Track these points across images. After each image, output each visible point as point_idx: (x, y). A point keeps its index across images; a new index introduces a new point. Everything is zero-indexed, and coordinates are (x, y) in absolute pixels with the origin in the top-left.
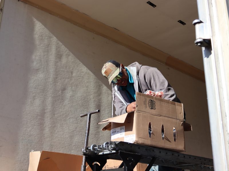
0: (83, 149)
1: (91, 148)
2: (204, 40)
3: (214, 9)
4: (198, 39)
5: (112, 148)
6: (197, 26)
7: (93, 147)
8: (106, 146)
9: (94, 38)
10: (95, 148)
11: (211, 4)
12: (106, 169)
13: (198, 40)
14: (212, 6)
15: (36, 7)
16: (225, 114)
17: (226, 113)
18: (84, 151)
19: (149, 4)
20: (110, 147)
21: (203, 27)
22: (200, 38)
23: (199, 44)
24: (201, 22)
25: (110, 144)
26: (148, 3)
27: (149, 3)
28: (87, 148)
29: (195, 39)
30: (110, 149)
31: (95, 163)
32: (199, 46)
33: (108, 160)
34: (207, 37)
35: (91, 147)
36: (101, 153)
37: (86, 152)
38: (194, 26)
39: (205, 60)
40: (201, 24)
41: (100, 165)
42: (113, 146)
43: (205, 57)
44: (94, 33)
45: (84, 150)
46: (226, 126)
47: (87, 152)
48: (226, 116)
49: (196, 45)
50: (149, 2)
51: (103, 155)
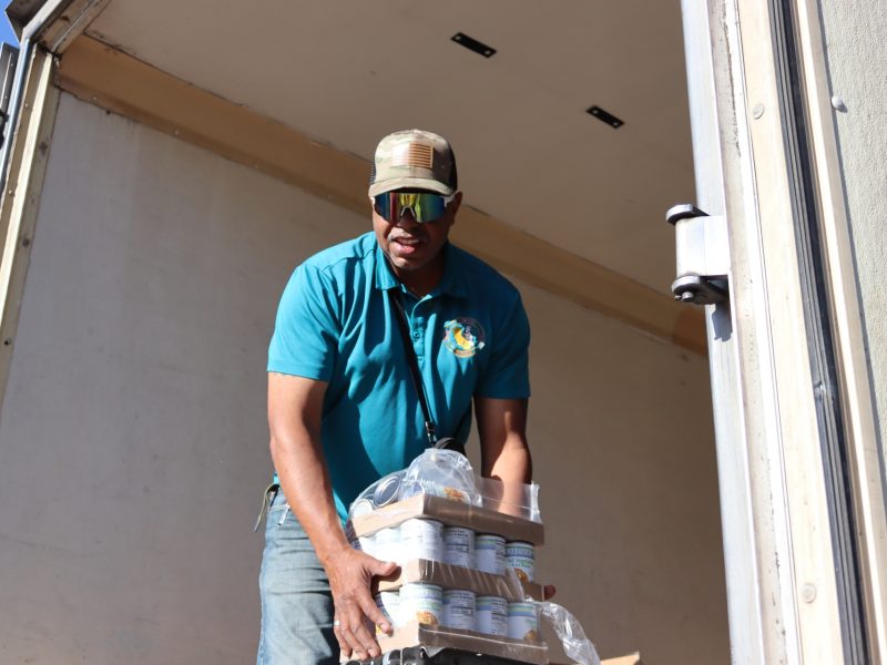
2: (704, 279)
4: (681, 276)
6: (682, 228)
11: (735, 146)
13: (684, 282)
14: (740, 154)
15: (174, 135)
16: (774, 557)
17: (776, 554)
19: (595, 115)
21: (702, 230)
22: (689, 274)
23: (687, 295)
24: (696, 213)
25: (405, 659)
26: (590, 111)
27: (595, 112)
29: (674, 277)
32: (686, 300)
38: (671, 225)
39: (715, 346)
40: (697, 220)
43: (716, 339)
46: (774, 604)
48: (778, 566)
49: (677, 297)
50: (596, 108)
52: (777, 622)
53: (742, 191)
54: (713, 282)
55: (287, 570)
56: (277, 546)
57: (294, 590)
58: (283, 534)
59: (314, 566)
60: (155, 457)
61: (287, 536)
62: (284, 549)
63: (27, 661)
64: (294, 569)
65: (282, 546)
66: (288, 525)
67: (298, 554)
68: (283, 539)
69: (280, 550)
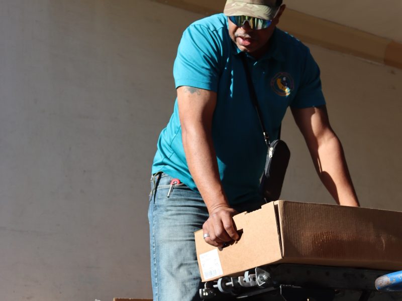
1: (219, 286)
5: (264, 281)
7: (223, 284)
8: (249, 279)
10: (227, 284)
18: (204, 294)
25: (258, 274)
28: (210, 287)
30: (260, 283)
35: (219, 283)
42: (265, 277)
45: (202, 292)
55: (176, 226)
56: (167, 211)
57: (181, 238)
58: (171, 203)
59: (192, 224)
60: (85, 171)
61: (173, 205)
62: (173, 212)
63: (28, 298)
64: (180, 225)
65: (170, 210)
66: (174, 198)
67: (182, 216)
68: (172, 206)
69: (170, 213)
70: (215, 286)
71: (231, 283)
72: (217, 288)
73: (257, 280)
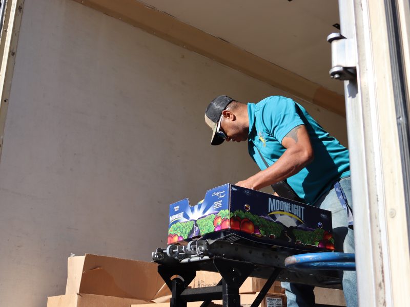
0: (153, 253)
1: (167, 251)
2: (345, 69)
3: (364, 14)
4: (334, 67)
5: (202, 251)
6: (335, 44)
7: (171, 250)
8: (191, 249)
9: (183, 57)
10: (174, 251)
11: (360, 6)
12: (200, 287)
13: (335, 69)
14: (362, 10)
15: (82, 4)
16: (376, 197)
17: (377, 195)
18: (155, 256)
20: (198, 249)
21: (344, 46)
22: (338, 66)
23: (337, 76)
24: (341, 37)
25: (198, 245)
28: (160, 251)
29: (330, 67)
30: (199, 253)
31: (174, 277)
32: (336, 78)
33: (198, 272)
34: (350, 64)
35: (168, 249)
36: (185, 260)
37: (159, 257)
38: (329, 43)
39: (349, 100)
40: (342, 41)
41: (183, 280)
42: (203, 248)
43: (349, 97)
44: (184, 46)
45: (154, 255)
46: (376, 218)
47: (161, 259)
48: (378, 201)
49: (332, 77)
51: (190, 263)
52: (377, 226)
53: (363, 27)
54: (349, 70)
63: (19, 246)
70: (164, 251)
71: (177, 250)
72: (166, 253)
73: (197, 250)
